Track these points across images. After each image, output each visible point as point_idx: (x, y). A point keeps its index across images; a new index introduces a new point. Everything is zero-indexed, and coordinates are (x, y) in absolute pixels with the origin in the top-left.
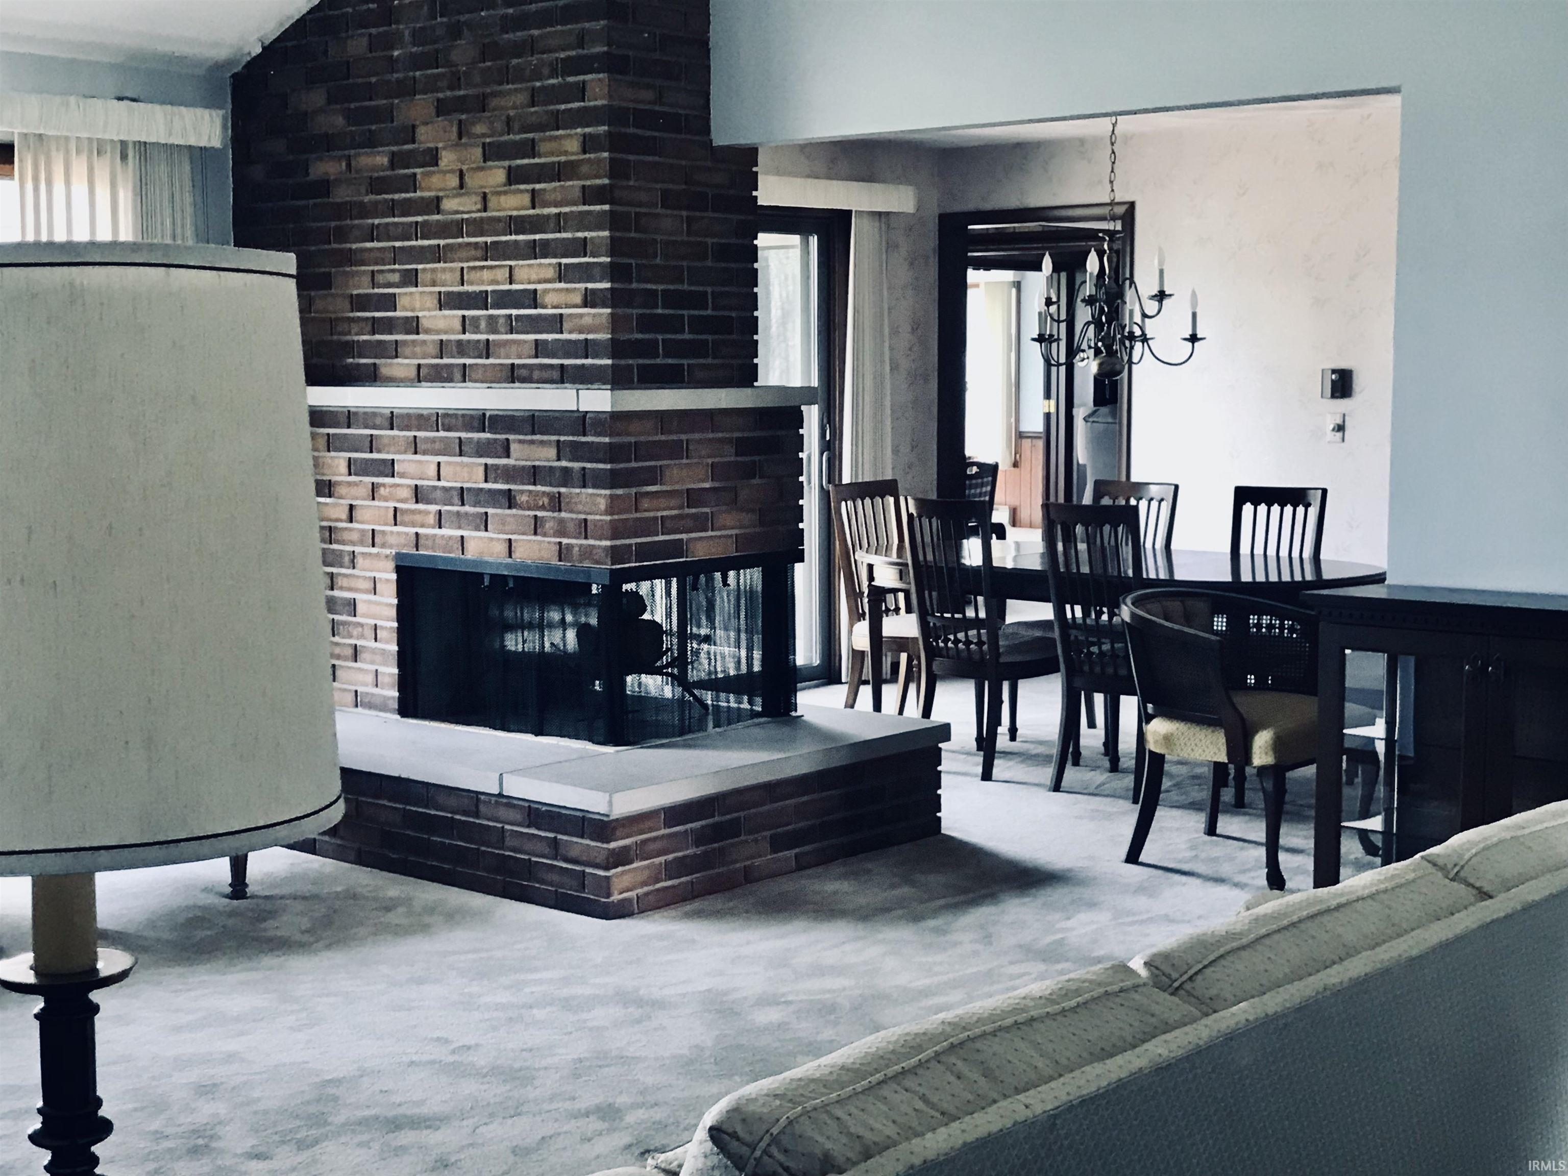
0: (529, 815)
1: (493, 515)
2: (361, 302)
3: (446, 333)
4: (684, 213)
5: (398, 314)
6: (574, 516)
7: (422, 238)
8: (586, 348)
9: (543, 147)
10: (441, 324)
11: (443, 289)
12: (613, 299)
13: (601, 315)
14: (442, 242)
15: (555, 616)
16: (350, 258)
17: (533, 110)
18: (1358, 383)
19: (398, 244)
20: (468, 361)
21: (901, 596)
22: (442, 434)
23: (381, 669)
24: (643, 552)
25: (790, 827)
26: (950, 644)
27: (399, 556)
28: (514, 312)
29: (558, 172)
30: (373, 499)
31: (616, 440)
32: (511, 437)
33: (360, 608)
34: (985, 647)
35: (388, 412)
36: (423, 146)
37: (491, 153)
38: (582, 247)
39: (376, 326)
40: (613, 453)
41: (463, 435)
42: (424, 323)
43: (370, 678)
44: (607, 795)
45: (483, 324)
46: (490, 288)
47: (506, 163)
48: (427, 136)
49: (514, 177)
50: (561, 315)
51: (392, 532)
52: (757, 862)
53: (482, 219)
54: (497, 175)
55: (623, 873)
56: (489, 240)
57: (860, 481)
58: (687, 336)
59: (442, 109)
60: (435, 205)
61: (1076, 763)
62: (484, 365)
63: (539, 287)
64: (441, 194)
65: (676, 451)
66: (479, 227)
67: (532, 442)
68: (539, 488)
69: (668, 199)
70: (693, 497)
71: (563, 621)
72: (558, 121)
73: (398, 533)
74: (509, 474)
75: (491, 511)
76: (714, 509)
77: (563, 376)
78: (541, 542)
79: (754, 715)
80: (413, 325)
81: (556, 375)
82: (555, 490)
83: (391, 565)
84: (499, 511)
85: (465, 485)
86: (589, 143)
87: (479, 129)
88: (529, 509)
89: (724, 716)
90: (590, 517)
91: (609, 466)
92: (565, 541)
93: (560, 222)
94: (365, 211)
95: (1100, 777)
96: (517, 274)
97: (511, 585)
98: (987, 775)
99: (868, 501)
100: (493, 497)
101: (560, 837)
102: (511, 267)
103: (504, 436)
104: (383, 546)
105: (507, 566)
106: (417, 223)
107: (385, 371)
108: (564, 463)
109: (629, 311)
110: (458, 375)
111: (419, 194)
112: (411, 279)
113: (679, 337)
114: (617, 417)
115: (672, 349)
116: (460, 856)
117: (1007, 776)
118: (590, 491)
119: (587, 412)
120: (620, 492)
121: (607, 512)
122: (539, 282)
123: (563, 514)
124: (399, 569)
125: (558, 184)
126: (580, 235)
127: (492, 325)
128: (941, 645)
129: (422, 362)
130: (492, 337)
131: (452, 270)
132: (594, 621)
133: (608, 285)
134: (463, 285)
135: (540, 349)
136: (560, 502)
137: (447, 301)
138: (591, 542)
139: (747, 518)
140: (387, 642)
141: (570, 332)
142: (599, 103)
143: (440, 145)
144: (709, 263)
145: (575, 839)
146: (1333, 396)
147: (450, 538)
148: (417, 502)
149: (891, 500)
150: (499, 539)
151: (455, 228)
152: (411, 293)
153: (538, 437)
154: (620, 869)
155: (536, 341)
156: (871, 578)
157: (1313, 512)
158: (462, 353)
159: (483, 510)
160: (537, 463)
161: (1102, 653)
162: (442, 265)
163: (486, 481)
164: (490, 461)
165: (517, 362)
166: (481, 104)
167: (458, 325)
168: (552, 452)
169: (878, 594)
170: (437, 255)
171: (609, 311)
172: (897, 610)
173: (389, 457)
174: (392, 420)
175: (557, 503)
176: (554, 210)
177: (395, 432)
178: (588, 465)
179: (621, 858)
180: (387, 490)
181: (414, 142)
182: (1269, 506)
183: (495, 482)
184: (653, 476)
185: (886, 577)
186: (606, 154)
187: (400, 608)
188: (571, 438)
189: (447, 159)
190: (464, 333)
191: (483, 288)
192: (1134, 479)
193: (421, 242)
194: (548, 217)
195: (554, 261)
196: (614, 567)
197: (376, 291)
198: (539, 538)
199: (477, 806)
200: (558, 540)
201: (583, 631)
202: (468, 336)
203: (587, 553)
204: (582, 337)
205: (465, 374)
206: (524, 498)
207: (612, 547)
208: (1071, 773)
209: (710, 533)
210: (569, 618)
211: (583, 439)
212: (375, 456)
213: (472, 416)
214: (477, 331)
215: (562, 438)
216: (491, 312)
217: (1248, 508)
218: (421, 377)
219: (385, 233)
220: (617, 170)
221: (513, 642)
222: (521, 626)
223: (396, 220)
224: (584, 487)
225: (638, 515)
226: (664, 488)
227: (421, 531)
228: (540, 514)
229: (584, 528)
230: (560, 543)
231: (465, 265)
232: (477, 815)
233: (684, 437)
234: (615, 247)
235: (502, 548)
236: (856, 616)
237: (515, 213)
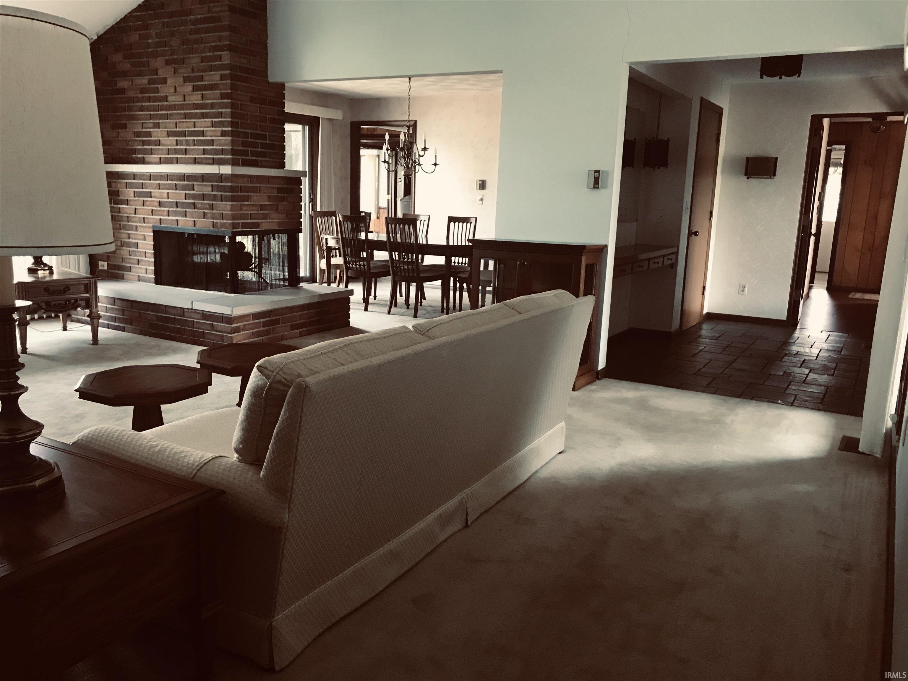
0: (203, 316)
1: (188, 211)
2: (138, 134)
3: (170, 146)
4: (258, 105)
5: (152, 139)
6: (218, 212)
7: (161, 111)
8: (222, 152)
9: (206, 78)
10: (169, 143)
11: (169, 130)
12: (232, 134)
13: (227, 140)
14: (168, 112)
15: (212, 249)
16: (134, 118)
17: (202, 64)
18: (488, 185)
19: (152, 113)
20: (178, 156)
21: (337, 251)
22: (169, 182)
23: (148, 268)
24: (244, 225)
25: (296, 322)
26: (354, 266)
27: (154, 226)
28: (196, 138)
29: (212, 87)
30: (144, 206)
31: (233, 184)
32: (195, 183)
33: (140, 246)
34: (366, 267)
35: (149, 174)
36: (161, 77)
37: (186, 80)
38: (221, 115)
39: (144, 143)
40: (232, 189)
41: (177, 182)
42: (162, 142)
43: (144, 271)
44: (231, 309)
45: (184, 143)
46: (186, 129)
47: (192, 84)
48: (162, 73)
49: (195, 89)
50: (213, 140)
51: (151, 218)
52: (286, 333)
53: (183, 104)
54: (189, 88)
55: (237, 336)
56: (186, 112)
57: (323, 210)
58: (259, 150)
59: (168, 63)
60: (166, 99)
61: (396, 306)
62: (184, 158)
63: (205, 129)
64: (168, 94)
65: (255, 190)
66: (182, 107)
67: (202, 185)
68: (205, 202)
69: (252, 100)
70: (262, 207)
71: (215, 252)
72: (211, 69)
73: (153, 219)
74: (194, 197)
75: (187, 210)
76: (270, 212)
77: (214, 162)
78: (206, 221)
79: (284, 286)
80: (158, 143)
81: (211, 161)
82: (211, 202)
83: (151, 230)
84: (191, 210)
85: (178, 201)
86: (223, 77)
87: (181, 71)
88: (201, 209)
89: (274, 287)
90: (224, 212)
91: (231, 194)
92: (215, 221)
93: (212, 106)
94: (138, 100)
95: (404, 310)
96: (197, 124)
97: (195, 237)
98: (366, 310)
99: (326, 218)
100: (188, 205)
101: (214, 323)
102: (194, 122)
103: (192, 183)
104: (148, 223)
105: (194, 230)
106: (159, 105)
107: (147, 160)
108: (214, 193)
109: (238, 139)
110: (175, 161)
111: (159, 94)
112: (157, 126)
113: (257, 149)
114: (233, 177)
115: (254, 154)
116: (178, 331)
117: (373, 310)
118: (224, 203)
119: (222, 174)
120: (235, 203)
121: (230, 211)
122: (205, 127)
123: (214, 211)
124: (154, 231)
125: (212, 92)
126: (220, 110)
127: (187, 143)
128: (351, 266)
129: (162, 156)
130: (187, 147)
131: (172, 123)
132: (226, 252)
133: (230, 129)
134: (176, 128)
135: (205, 152)
136: (213, 207)
137: (170, 134)
138: (225, 221)
139: (282, 216)
140: (150, 258)
141: (217, 146)
142: (227, 62)
143: (167, 76)
144: (268, 124)
145: (220, 324)
146: (480, 189)
147: (173, 220)
148: (160, 207)
149: (334, 218)
150: (190, 220)
151: (174, 107)
152: (158, 131)
153: (205, 183)
154: (236, 334)
155: (204, 149)
156: (327, 243)
157: (473, 225)
158: (176, 154)
159: (185, 210)
160: (204, 193)
161: (404, 269)
162: (169, 121)
163: (186, 199)
164: (187, 192)
165: (197, 156)
166: (183, 62)
167: (175, 143)
168: (210, 188)
169: (329, 249)
170: (167, 117)
171: (230, 138)
172: (336, 256)
173: (150, 190)
174: (150, 177)
175: (212, 207)
176: (210, 101)
177: (152, 182)
178: (223, 193)
179: (237, 330)
180: (149, 202)
181: (157, 75)
182: (459, 223)
183: (189, 199)
184: (247, 198)
185: (332, 243)
186: (229, 81)
187: (154, 246)
188: (217, 184)
189: (170, 81)
190: (177, 145)
191: (184, 129)
192: (416, 213)
193: (160, 112)
194: (208, 104)
195: (210, 120)
196: (233, 230)
197: (144, 130)
199: (184, 313)
200: (212, 220)
201: (222, 255)
202: (178, 147)
203: (223, 225)
204: (220, 148)
205: (177, 161)
206: (200, 205)
207: (232, 223)
208: (393, 309)
209: (268, 220)
210: (217, 250)
211: (221, 184)
212: (144, 190)
213: (180, 176)
214: (182, 145)
215: (214, 184)
216: (187, 138)
217: (452, 224)
218: (160, 162)
219: (148, 109)
220: (233, 87)
221: (197, 259)
222: (200, 253)
223: (151, 104)
224: (222, 201)
225: (242, 212)
226: (251, 203)
227: (162, 217)
228: (205, 211)
229: (222, 216)
230: (213, 222)
231: (177, 121)
232: (184, 316)
233: (259, 185)
234: (233, 115)
235: (192, 224)
236: (321, 257)
237: (196, 102)
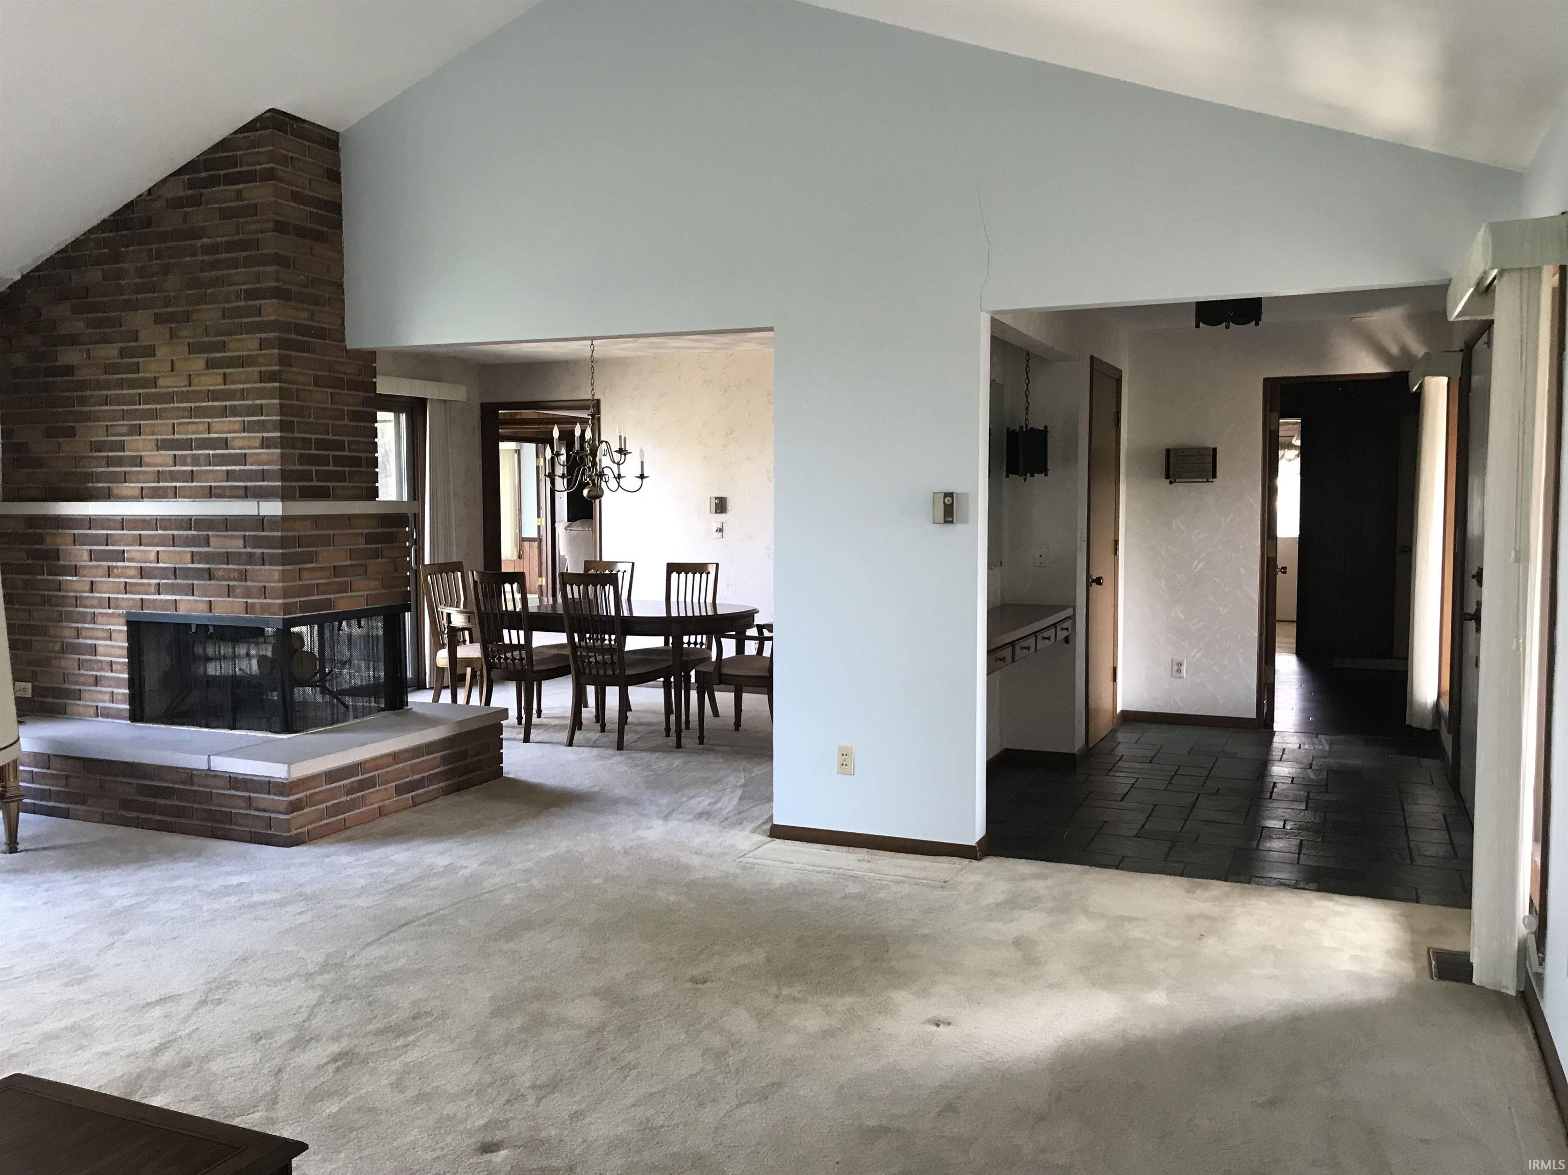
0: (230, 782)
1: (198, 585)
2: (99, 446)
3: (161, 466)
4: (329, 390)
5: (127, 453)
6: (256, 584)
7: (144, 404)
8: (263, 475)
9: (231, 345)
10: (159, 460)
11: (159, 437)
12: (283, 443)
13: (273, 453)
14: (158, 406)
15: (242, 650)
16: (91, 417)
17: (224, 321)
18: (730, 505)
19: (125, 408)
20: (178, 484)
21: (467, 633)
22: (160, 532)
23: (116, 690)
24: (305, 606)
25: (407, 780)
26: (502, 660)
27: (129, 614)
28: (211, 452)
29: (241, 362)
30: (109, 576)
31: (285, 534)
32: (210, 533)
33: (100, 650)
34: (524, 661)
35: (120, 518)
36: (144, 344)
37: (195, 349)
38: (260, 410)
39: (110, 462)
40: (284, 542)
41: (176, 532)
42: (145, 460)
43: (107, 697)
44: (287, 766)
45: (189, 460)
46: (194, 436)
47: (206, 356)
48: (145, 339)
49: (210, 365)
50: (245, 454)
51: (123, 598)
52: (387, 803)
53: (187, 391)
54: (198, 362)
55: (298, 815)
56: (193, 405)
58: (331, 468)
59: (159, 320)
60: (154, 382)
61: (580, 729)
62: (190, 487)
63: (229, 435)
64: (157, 375)
65: (328, 541)
66: (185, 397)
67: (226, 536)
68: (231, 566)
69: (317, 382)
70: (337, 571)
71: (248, 655)
72: (242, 329)
73: (127, 599)
74: (207, 557)
75: (196, 582)
76: (351, 579)
77: (246, 494)
78: (233, 601)
79: (380, 710)
80: (139, 461)
81: (242, 492)
82: (243, 567)
83: (123, 620)
84: (202, 582)
85: (177, 566)
86: (262, 345)
87: (185, 333)
88: (224, 580)
89: (360, 712)
90: (267, 585)
91: (280, 551)
92: (250, 601)
93: (244, 395)
94: (99, 386)
95: (595, 735)
96: (214, 427)
97: (211, 630)
98: (527, 739)
99: (444, 575)
100: (198, 574)
101: (252, 795)
102: (209, 422)
103: (205, 533)
104: (117, 608)
105: (209, 618)
106: (140, 394)
107: (116, 491)
108: (248, 550)
109: (292, 451)
110: (171, 493)
111: (141, 375)
112: (137, 430)
113: (326, 468)
114: (286, 520)
115: (321, 476)
116: (180, 812)
117: (538, 739)
118: (267, 567)
119: (265, 516)
120: (288, 567)
121: (279, 581)
122: (230, 432)
123: (249, 583)
124: (129, 623)
125: (242, 370)
126: (258, 402)
127: (196, 461)
128: (496, 661)
129: (144, 485)
130: (195, 469)
131: (167, 424)
132: (269, 654)
133: (278, 434)
134: (174, 434)
135: (229, 475)
136: (246, 575)
137: (162, 445)
138: (270, 601)
139: (374, 584)
140: (120, 672)
141: (251, 465)
142: (272, 318)
143: (156, 343)
144: (346, 422)
145: (264, 796)
146: (716, 512)
147: (167, 601)
148: (142, 578)
149: (459, 574)
150: (202, 601)
151: (169, 398)
152: (138, 440)
153: (230, 533)
155: (228, 470)
156: (449, 621)
157: (712, 577)
158: (173, 479)
159: (190, 582)
160: (229, 550)
161: (597, 662)
162: (159, 421)
163: (193, 563)
164: (195, 549)
165: (213, 484)
166: (186, 317)
167: (171, 461)
168: (241, 543)
169: (454, 632)
170: (154, 415)
171: (279, 451)
172: (464, 642)
173: (121, 548)
174: (123, 523)
175: (244, 576)
176: (241, 386)
177: (125, 532)
178: (266, 551)
179: (295, 807)
180: (120, 570)
181: (137, 341)
182: (687, 574)
183: (199, 563)
184: (311, 557)
185: (458, 620)
186: (276, 351)
187: (130, 649)
188: (253, 533)
189: (160, 353)
190: (175, 466)
191: (189, 436)
192: (605, 559)
193: (142, 407)
194: (236, 391)
195: (240, 419)
196: (285, 617)
197: (110, 438)
198: (231, 599)
199: (191, 779)
200: (245, 600)
201: (262, 660)
202: (177, 468)
203: (266, 608)
204: (260, 468)
205: (175, 494)
206: (220, 573)
207: (284, 604)
208: (578, 735)
209: (350, 594)
210: (253, 652)
211: (262, 534)
212: (110, 548)
213: (182, 520)
214: (185, 464)
215: (247, 533)
216: (194, 452)
217: (674, 576)
218: (142, 495)
219: (119, 401)
220: (284, 361)
221: (213, 669)
222: (219, 658)
223: (125, 392)
224: (263, 565)
225: (301, 583)
226: (318, 565)
227: (144, 597)
228: (231, 583)
229: (264, 592)
230: (246, 603)
231: (175, 421)
232: (192, 784)
233: (331, 532)
234: (283, 409)
235: (203, 607)
236: (437, 646)
237: (211, 388)
